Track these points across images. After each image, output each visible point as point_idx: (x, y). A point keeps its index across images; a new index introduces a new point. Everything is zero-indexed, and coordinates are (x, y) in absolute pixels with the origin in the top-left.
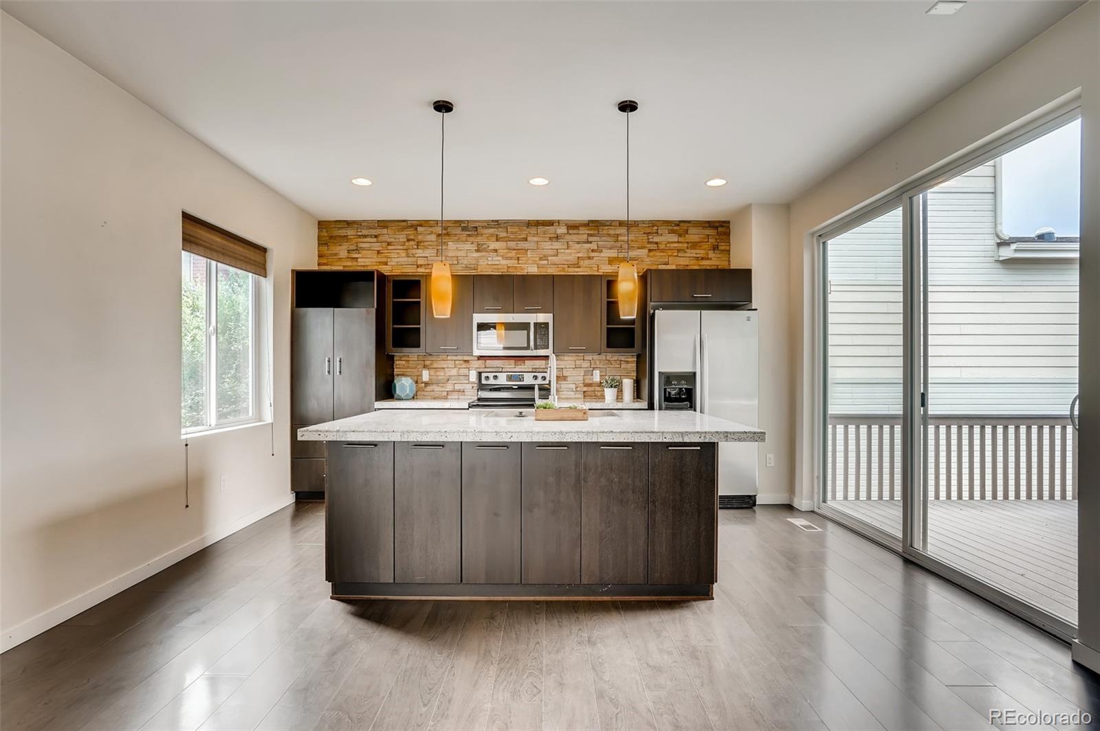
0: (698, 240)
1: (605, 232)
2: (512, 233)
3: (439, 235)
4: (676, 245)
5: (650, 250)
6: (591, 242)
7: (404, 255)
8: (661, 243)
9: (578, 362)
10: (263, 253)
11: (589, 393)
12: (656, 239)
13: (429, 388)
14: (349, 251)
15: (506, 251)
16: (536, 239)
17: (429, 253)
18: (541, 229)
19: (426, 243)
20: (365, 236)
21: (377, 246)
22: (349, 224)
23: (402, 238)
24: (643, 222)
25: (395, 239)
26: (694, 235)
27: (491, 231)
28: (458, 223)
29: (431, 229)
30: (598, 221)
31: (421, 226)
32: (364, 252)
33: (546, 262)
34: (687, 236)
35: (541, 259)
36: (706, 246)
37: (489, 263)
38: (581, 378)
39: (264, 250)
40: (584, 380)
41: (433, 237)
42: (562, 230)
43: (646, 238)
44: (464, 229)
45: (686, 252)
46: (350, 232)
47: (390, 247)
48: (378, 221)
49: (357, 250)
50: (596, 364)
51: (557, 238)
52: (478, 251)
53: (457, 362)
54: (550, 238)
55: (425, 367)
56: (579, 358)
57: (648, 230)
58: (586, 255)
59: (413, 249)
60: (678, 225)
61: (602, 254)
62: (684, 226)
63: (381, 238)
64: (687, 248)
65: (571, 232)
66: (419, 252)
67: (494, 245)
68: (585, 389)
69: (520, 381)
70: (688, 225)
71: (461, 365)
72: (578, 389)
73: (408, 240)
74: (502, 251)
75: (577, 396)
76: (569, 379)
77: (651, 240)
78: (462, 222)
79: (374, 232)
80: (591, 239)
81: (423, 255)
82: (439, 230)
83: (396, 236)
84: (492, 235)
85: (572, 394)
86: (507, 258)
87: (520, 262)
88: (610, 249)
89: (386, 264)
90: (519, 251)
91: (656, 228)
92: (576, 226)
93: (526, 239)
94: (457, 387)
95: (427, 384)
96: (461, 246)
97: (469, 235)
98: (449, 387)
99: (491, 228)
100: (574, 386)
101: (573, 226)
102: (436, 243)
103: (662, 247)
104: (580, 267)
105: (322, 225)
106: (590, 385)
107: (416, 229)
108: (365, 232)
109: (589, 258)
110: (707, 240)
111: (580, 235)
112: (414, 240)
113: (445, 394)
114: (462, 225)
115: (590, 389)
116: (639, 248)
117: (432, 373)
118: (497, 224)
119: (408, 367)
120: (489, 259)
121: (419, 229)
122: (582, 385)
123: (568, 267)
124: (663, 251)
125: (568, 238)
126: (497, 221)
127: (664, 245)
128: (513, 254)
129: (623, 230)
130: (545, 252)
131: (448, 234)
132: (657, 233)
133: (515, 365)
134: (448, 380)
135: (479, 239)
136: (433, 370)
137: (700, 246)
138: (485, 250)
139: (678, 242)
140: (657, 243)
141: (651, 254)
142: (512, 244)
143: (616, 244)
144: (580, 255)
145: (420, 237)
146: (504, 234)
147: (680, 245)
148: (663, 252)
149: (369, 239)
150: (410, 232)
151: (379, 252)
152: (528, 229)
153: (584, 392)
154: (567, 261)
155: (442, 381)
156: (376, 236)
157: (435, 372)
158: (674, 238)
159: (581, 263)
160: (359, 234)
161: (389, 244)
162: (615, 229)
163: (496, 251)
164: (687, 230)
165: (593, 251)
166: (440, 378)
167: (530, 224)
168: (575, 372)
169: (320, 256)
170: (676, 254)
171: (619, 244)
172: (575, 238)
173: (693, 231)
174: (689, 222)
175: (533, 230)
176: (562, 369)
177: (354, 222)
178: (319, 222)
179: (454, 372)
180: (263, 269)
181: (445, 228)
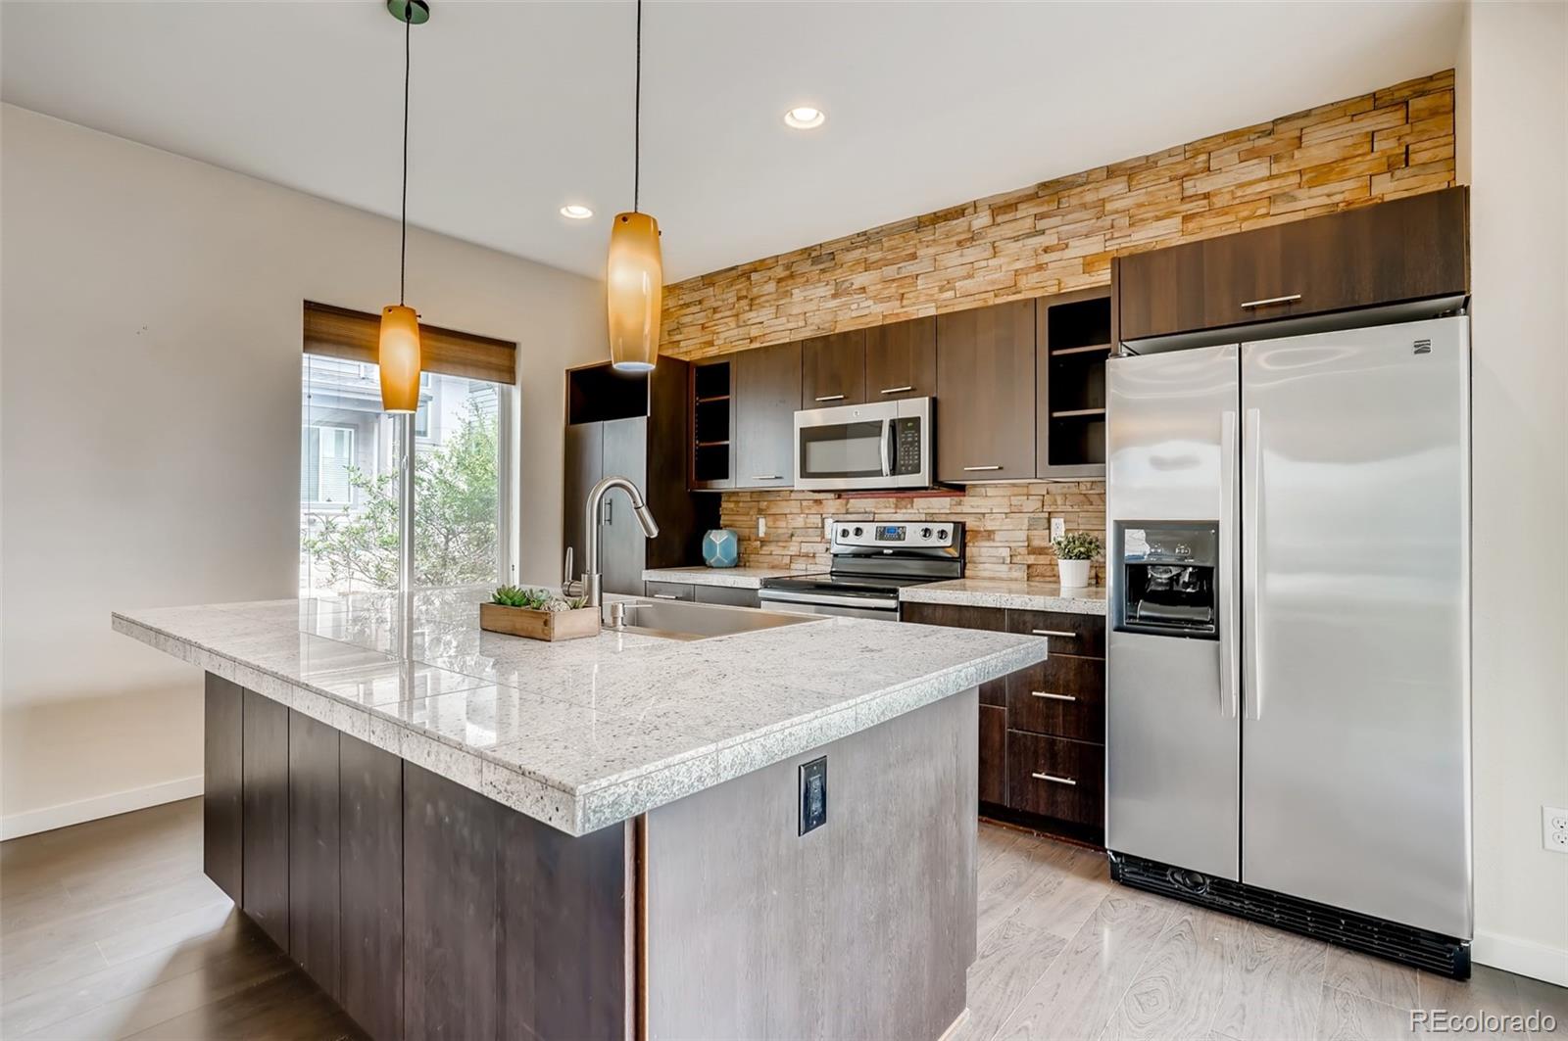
0: (1337, 156)
1: (1074, 201)
2: (892, 249)
3: (780, 281)
4: (1264, 186)
5: (1186, 219)
6: (1043, 232)
7: (733, 325)
8: (1218, 192)
9: (1015, 501)
10: (506, 350)
11: (1040, 570)
12: (1204, 185)
13: (766, 550)
14: (669, 333)
15: (879, 286)
16: (931, 251)
17: (764, 314)
18: (942, 228)
19: (763, 299)
20: (687, 305)
21: (701, 318)
23: (731, 296)
24: (1170, 153)
25: (723, 301)
26: (1321, 146)
27: (856, 254)
28: (807, 252)
29: (769, 273)
30: (1057, 182)
31: (755, 271)
32: (685, 330)
33: (950, 294)
34: (1297, 154)
35: (942, 289)
36: (1362, 166)
37: (854, 314)
38: (1022, 535)
39: (511, 346)
40: (1028, 539)
41: (771, 287)
42: (982, 220)
43: (1177, 189)
44: (816, 260)
45: (1294, 199)
46: (671, 303)
47: (718, 316)
48: (702, 276)
49: (679, 329)
50: (1055, 503)
51: (973, 237)
52: (835, 296)
53: (805, 503)
54: (959, 243)
55: (760, 512)
56: (1016, 490)
57: (1181, 170)
58: (1033, 263)
59: (745, 312)
60: (1271, 133)
61: (1068, 253)
62: (1289, 131)
63: (706, 304)
64: (1300, 186)
65: (999, 219)
66: (753, 316)
67: (860, 279)
68: (1031, 559)
69: (899, 539)
70: (1301, 123)
71: (809, 508)
72: (1015, 560)
73: (740, 299)
74: (872, 288)
75: (1015, 574)
76: (997, 537)
77: (1189, 192)
78: (813, 249)
79: (697, 296)
80: (1041, 225)
81: (758, 320)
82: (780, 272)
83: (724, 296)
84: (858, 262)
85: (1003, 570)
86: (883, 300)
87: (905, 302)
88: (1087, 236)
89: (711, 344)
90: (903, 282)
91: (1203, 157)
92: (1010, 205)
93: (914, 256)
94: (805, 549)
95: (763, 542)
96: (811, 292)
97: (823, 271)
98: (793, 549)
99: (856, 248)
100: (1006, 553)
101: (1003, 207)
102: (774, 296)
103: (1218, 202)
104: (1020, 292)
106: (1040, 551)
107: (749, 278)
108: (687, 298)
109: (1040, 267)
110: (1367, 147)
111: (1020, 222)
112: (746, 297)
113: (787, 560)
114: (814, 254)
115: (1043, 560)
116: (1158, 219)
117: (770, 524)
118: (866, 239)
119: (738, 514)
120: (854, 306)
122: (1024, 551)
123: (996, 296)
124: (1224, 211)
125: (994, 234)
126: (864, 233)
127: (1228, 197)
128: (893, 289)
129: (1119, 186)
130: (950, 273)
131: (792, 276)
132: (1209, 170)
133: (896, 507)
134: (792, 535)
135: (839, 274)
136: (770, 519)
137: (1345, 171)
138: (847, 292)
139: (1271, 177)
140: (1206, 196)
141: (1191, 226)
142: (890, 271)
143: (1100, 223)
144: (1019, 265)
145: (755, 290)
146: (878, 255)
147: (1276, 183)
148: (1227, 214)
149: (692, 309)
150: (741, 285)
151: (703, 327)
152: (920, 235)
153: (1029, 566)
154: (993, 282)
155: (783, 538)
156: (700, 302)
157: (774, 522)
158: (1259, 169)
159: (1023, 282)
160: (681, 302)
161: (715, 310)
162: (1097, 189)
163: (863, 289)
164: (1300, 138)
165: (1046, 250)
166: (780, 531)
167: (921, 224)
168: (1008, 523)
170: (1263, 211)
171: (1107, 222)
172: (1008, 230)
173: (1319, 134)
174: (1307, 114)
175: (927, 235)
176: (984, 514)
177: (676, 287)
179: (799, 521)
180: (507, 373)
181: (788, 267)
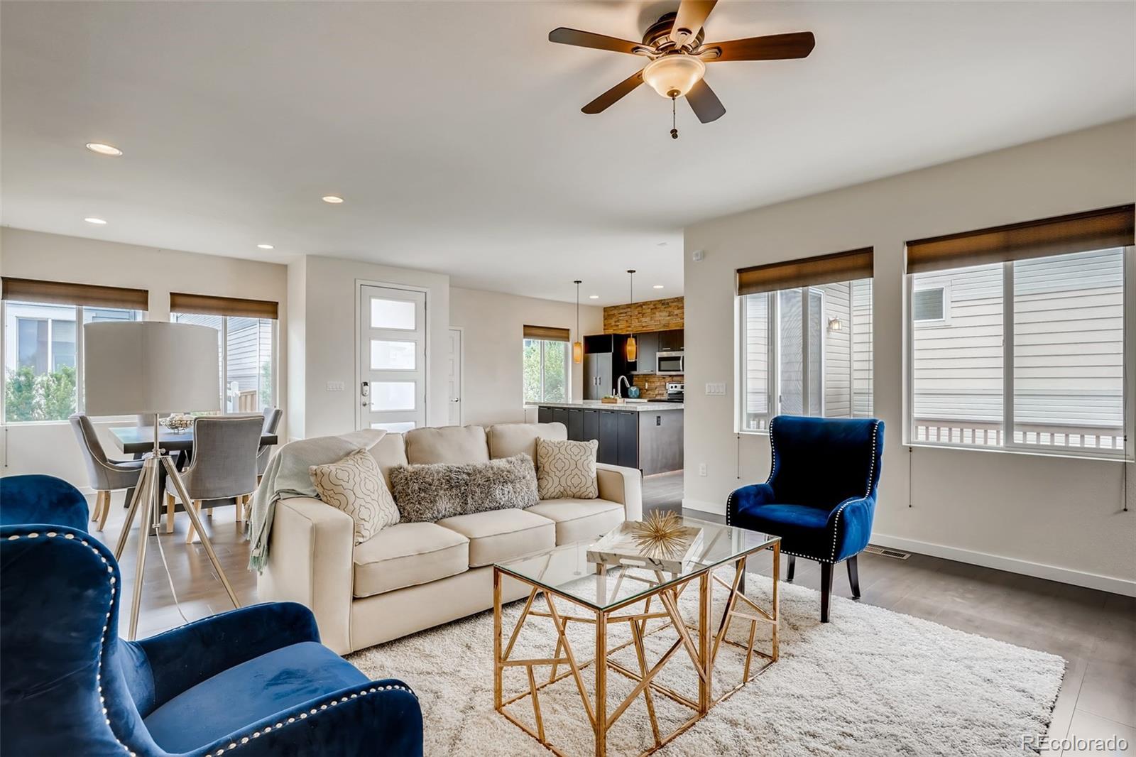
3: (652, 309)
10: (566, 332)
13: (648, 393)
14: (615, 322)
17: (648, 319)
19: (647, 314)
20: (622, 313)
21: (626, 318)
22: (615, 307)
23: (636, 312)
25: (634, 313)
27: (675, 304)
29: (649, 306)
31: (644, 305)
32: (621, 322)
37: (674, 322)
39: (568, 330)
41: (649, 311)
44: (663, 304)
46: (615, 312)
48: (627, 305)
49: (618, 321)
52: (669, 316)
53: (660, 378)
55: (646, 381)
59: (641, 318)
63: (628, 314)
66: (643, 320)
67: (676, 312)
73: (639, 313)
74: (679, 315)
78: (661, 300)
82: (652, 306)
89: (629, 327)
94: (660, 392)
95: (647, 390)
96: (661, 314)
97: (665, 308)
98: (657, 392)
102: (650, 314)
105: (606, 309)
107: (642, 307)
108: (622, 311)
114: (662, 302)
117: (649, 385)
118: (678, 299)
119: (639, 381)
121: (644, 307)
131: (656, 308)
134: (656, 388)
135: (670, 309)
136: (649, 383)
138: (672, 315)
145: (644, 311)
149: (622, 315)
150: (640, 309)
151: (627, 321)
155: (653, 389)
156: (626, 313)
157: (651, 384)
160: (619, 312)
161: (631, 316)
163: (677, 315)
166: (652, 387)
169: (605, 325)
177: (617, 306)
178: (604, 308)
179: (658, 384)
180: (567, 339)
181: (654, 305)
